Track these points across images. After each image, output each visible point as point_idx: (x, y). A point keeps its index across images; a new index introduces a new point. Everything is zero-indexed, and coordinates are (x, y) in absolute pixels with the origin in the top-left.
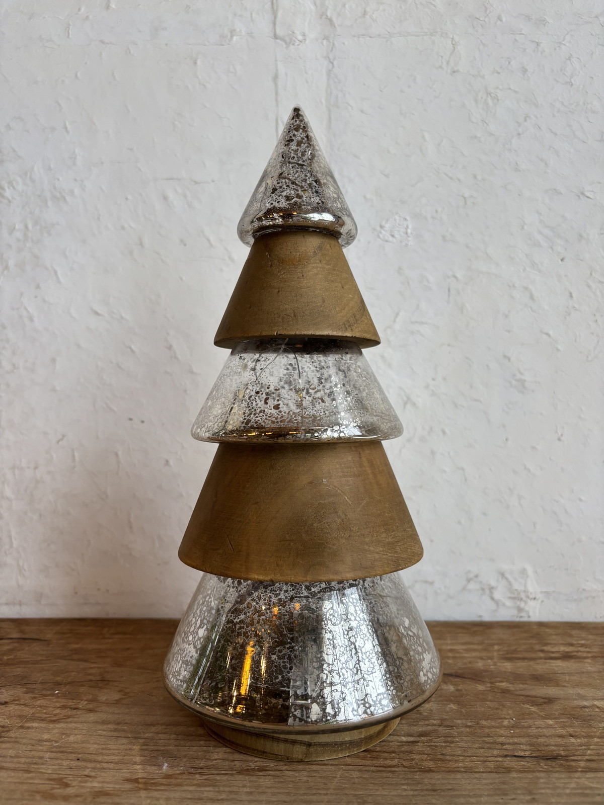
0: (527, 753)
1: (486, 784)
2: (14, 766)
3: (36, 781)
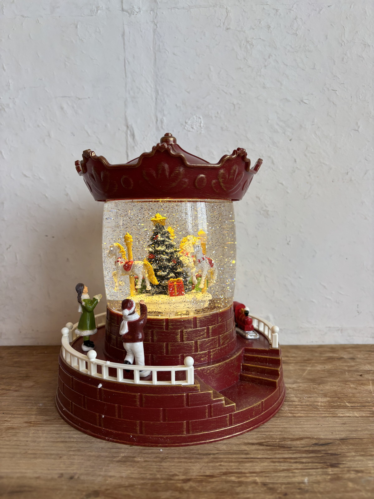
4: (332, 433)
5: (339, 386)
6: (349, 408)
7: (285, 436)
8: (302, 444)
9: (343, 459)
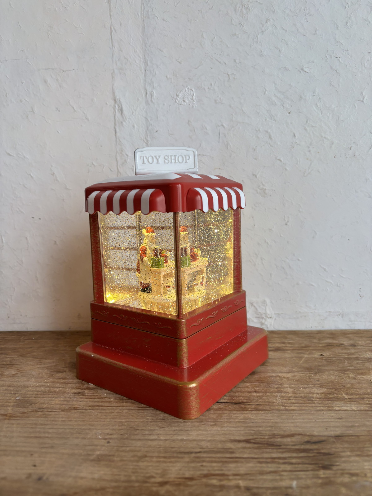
4: (327, 429)
5: (337, 376)
6: (347, 400)
7: (275, 432)
8: (292, 442)
9: (337, 459)
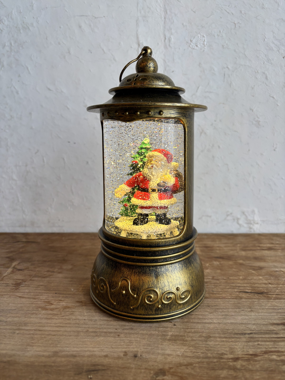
0: (249, 291)
1: (231, 304)
2: (29, 296)
3: (38, 303)
